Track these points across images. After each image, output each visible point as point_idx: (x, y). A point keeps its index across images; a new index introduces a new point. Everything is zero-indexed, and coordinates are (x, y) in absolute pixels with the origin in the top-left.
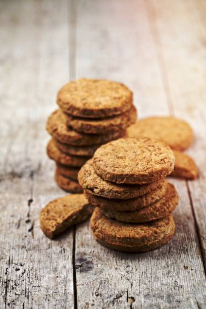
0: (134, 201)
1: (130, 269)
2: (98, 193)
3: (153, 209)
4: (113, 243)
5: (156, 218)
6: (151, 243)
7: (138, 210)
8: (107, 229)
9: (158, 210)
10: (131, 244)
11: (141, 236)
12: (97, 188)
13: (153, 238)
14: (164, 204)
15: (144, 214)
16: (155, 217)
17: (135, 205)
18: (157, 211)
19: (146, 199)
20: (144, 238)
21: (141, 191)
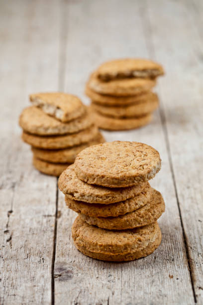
0: (116, 206)
1: (112, 278)
2: (78, 198)
3: (137, 215)
4: (94, 251)
5: (140, 225)
6: (134, 251)
7: (121, 216)
8: (88, 236)
9: (142, 217)
10: (114, 252)
11: (124, 243)
12: (77, 192)
13: (136, 246)
14: (149, 211)
15: (127, 221)
16: (139, 224)
17: (117, 210)
18: (141, 217)
19: (130, 205)
20: (126, 247)
21: (124, 196)
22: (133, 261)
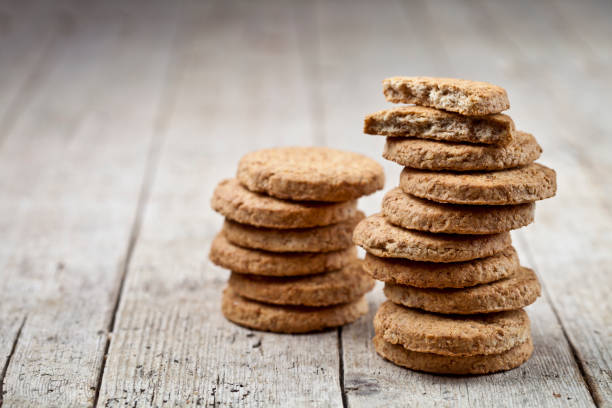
0: (461, 269)
1: (451, 395)
2: (394, 251)
3: (496, 290)
4: (419, 350)
5: (501, 308)
6: (490, 351)
7: (468, 288)
8: (407, 324)
9: (505, 294)
10: (454, 350)
11: (474, 335)
12: (391, 241)
13: (495, 344)
14: (516, 286)
15: (479, 297)
16: (499, 305)
17: (463, 275)
18: (503, 294)
19: (484, 269)
20: (477, 341)
21: (475, 249)
22: (486, 374)
